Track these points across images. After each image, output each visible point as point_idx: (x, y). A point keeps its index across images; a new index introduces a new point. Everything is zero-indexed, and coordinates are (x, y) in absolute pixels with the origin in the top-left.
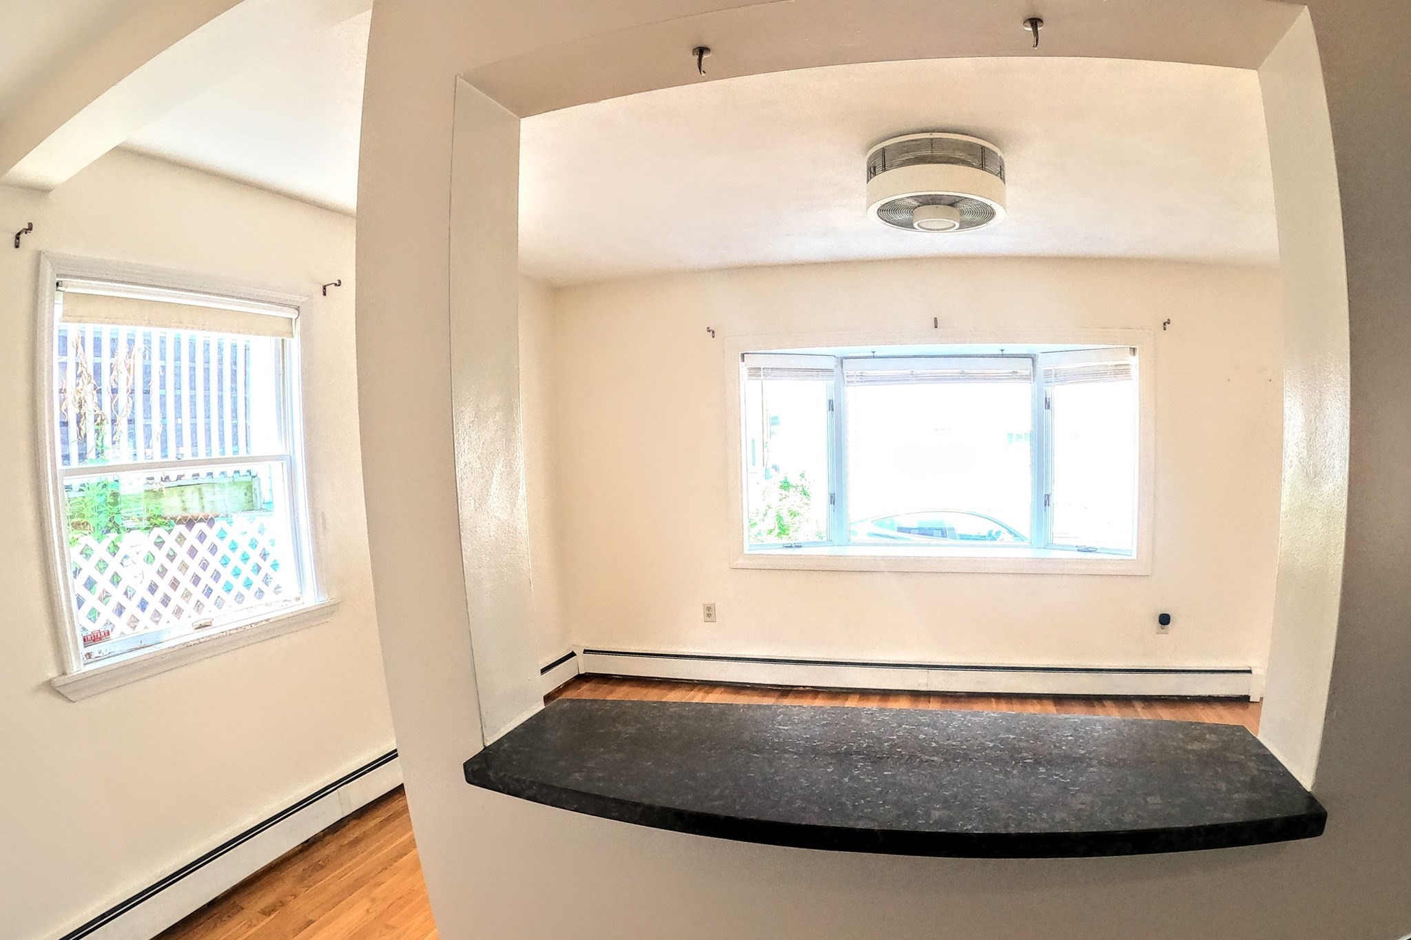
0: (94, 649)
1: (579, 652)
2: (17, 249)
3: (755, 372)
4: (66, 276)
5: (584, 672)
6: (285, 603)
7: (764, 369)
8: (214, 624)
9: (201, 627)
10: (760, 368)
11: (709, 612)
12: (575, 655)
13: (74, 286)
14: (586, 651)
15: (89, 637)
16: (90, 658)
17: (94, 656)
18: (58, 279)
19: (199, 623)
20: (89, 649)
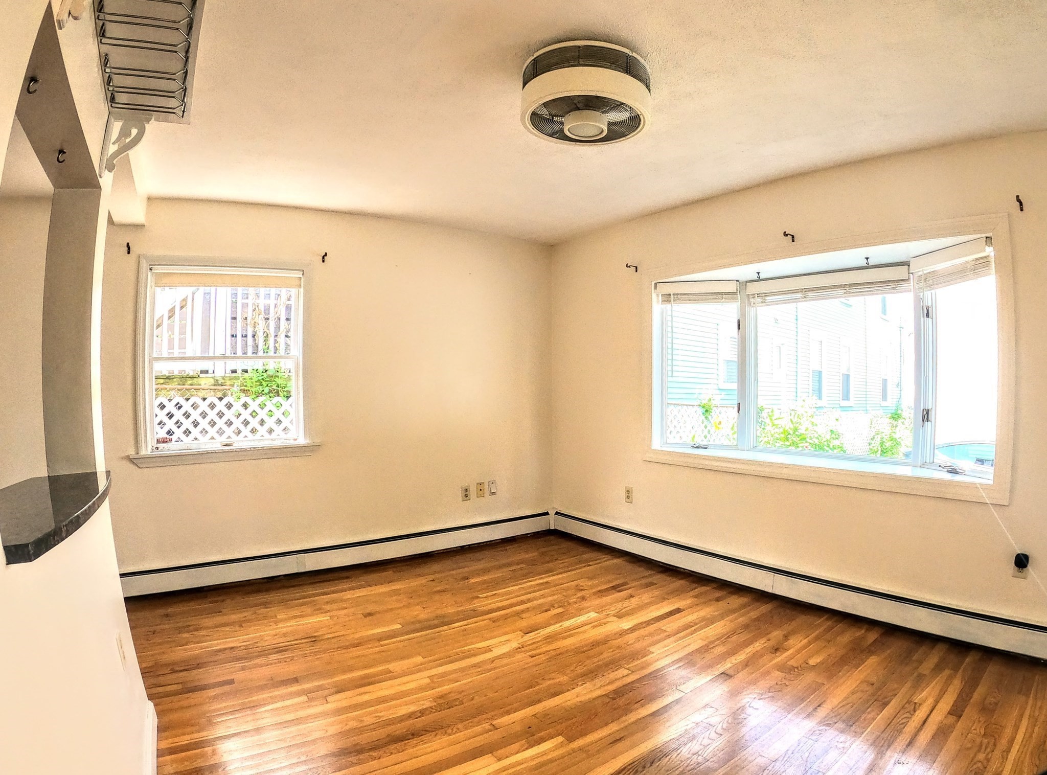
0: (161, 446)
1: (552, 513)
2: (129, 255)
3: (667, 298)
4: (155, 265)
5: (554, 528)
6: (286, 441)
7: (673, 294)
8: (234, 445)
9: (227, 445)
10: (670, 295)
11: (629, 494)
12: (549, 514)
13: (158, 270)
14: (557, 513)
15: (160, 440)
16: (158, 449)
17: (159, 449)
18: (151, 267)
19: (226, 443)
20: (158, 445)
